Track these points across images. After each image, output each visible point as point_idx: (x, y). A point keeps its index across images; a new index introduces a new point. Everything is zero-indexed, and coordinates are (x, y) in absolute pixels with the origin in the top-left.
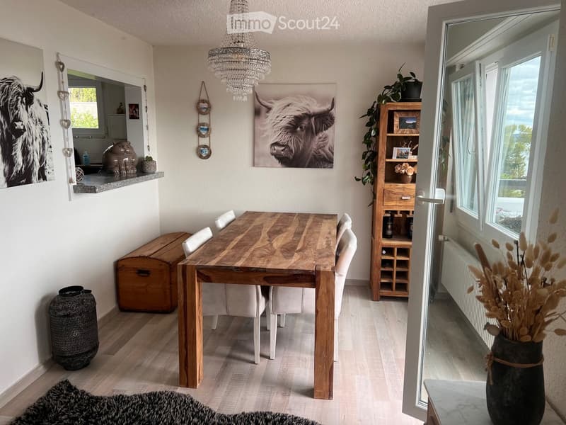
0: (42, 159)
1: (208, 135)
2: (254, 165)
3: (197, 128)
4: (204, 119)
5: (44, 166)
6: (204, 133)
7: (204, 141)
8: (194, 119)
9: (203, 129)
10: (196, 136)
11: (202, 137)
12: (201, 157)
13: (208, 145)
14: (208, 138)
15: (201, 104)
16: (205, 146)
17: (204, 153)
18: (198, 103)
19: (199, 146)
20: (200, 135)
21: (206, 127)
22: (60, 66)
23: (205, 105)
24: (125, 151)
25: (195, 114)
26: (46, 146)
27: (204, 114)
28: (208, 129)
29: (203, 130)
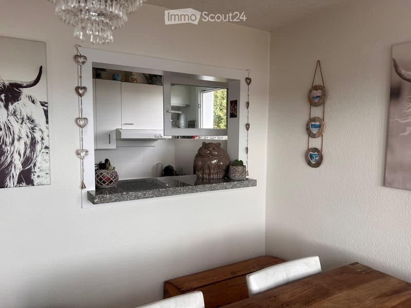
0: (27, 161)
1: (320, 134)
2: (385, 183)
3: (308, 125)
4: (317, 112)
5: (30, 169)
6: (315, 131)
7: (315, 143)
8: (303, 113)
9: (315, 126)
10: (306, 136)
11: (312, 137)
12: (309, 164)
13: (319, 147)
14: (319, 139)
15: (314, 92)
16: (315, 150)
17: (314, 158)
18: (310, 91)
19: (309, 150)
20: (311, 135)
21: (317, 123)
22: (78, 58)
23: (318, 93)
24: (210, 154)
25: (305, 106)
26: (38, 147)
27: (316, 105)
28: (319, 126)
29: (314, 128)
